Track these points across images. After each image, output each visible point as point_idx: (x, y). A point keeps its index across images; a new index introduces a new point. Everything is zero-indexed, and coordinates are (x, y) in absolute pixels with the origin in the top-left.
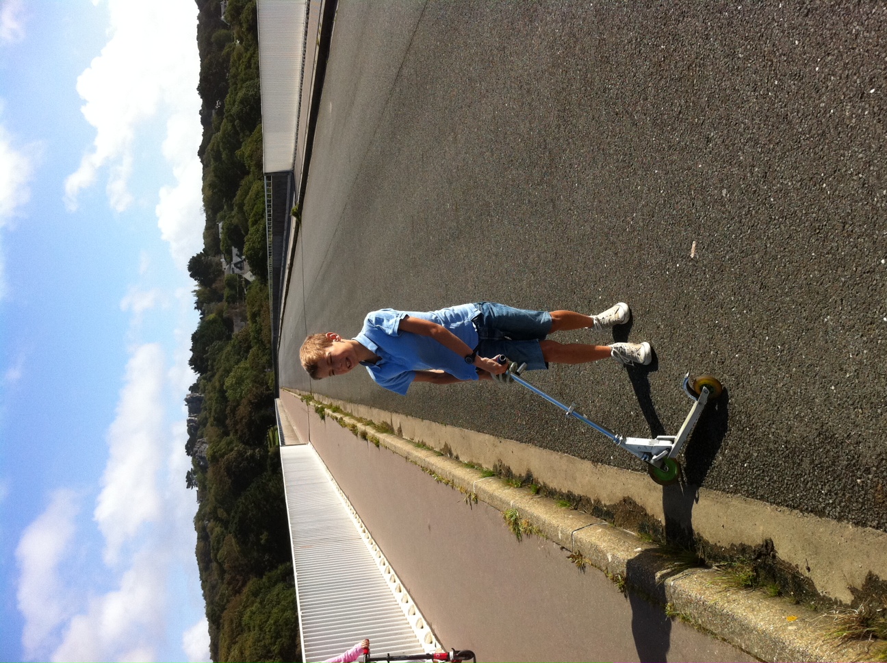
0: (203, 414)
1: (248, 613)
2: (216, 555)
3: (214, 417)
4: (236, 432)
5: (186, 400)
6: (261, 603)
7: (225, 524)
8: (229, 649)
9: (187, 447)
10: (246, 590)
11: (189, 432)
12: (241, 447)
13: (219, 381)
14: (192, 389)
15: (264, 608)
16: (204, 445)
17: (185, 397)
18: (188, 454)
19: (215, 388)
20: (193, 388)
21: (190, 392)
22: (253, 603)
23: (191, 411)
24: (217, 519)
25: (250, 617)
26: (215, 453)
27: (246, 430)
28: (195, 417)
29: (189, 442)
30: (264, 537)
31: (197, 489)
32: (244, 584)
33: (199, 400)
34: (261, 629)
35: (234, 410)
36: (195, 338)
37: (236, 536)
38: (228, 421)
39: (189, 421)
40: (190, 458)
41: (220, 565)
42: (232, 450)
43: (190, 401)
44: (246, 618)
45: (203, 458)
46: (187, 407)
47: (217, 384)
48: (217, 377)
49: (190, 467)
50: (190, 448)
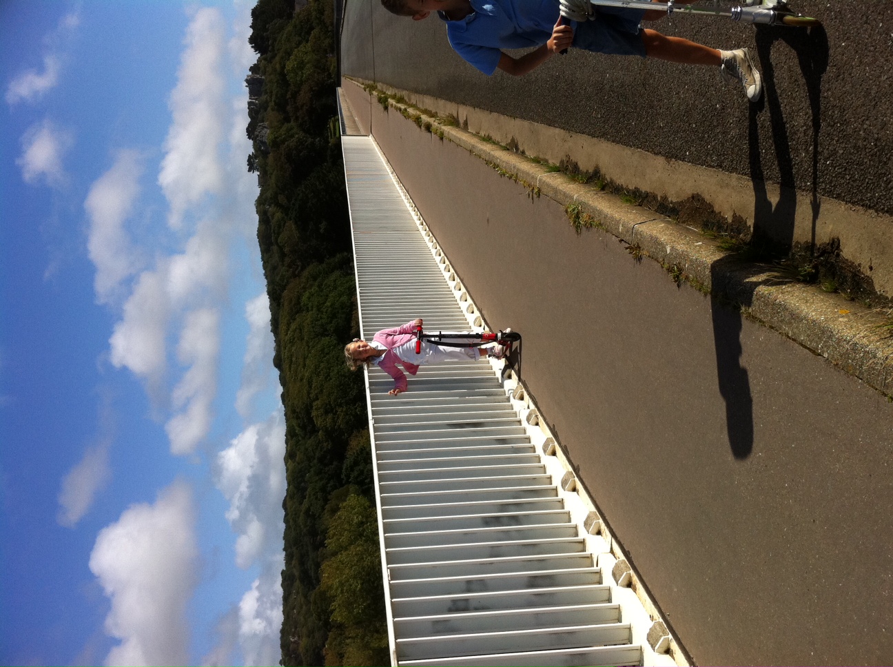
0: (264, 97)
1: (307, 294)
2: (277, 239)
3: (275, 101)
4: (297, 118)
5: (247, 81)
6: (319, 286)
7: (285, 210)
8: (289, 324)
9: (248, 130)
10: (306, 273)
11: (250, 114)
12: (301, 135)
13: (280, 64)
14: (251, 69)
15: (322, 291)
16: (265, 130)
17: (246, 77)
18: (249, 138)
19: (275, 70)
20: (254, 69)
21: (250, 73)
22: (311, 286)
23: (252, 93)
24: (278, 205)
25: (309, 298)
26: (275, 138)
27: (306, 118)
28: (256, 99)
29: (250, 125)
30: (323, 226)
31: (259, 173)
32: (303, 268)
33: (260, 82)
34: (319, 310)
35: (295, 95)
36: (255, 13)
37: (296, 223)
38: (289, 108)
39: (250, 104)
40: (251, 142)
41: (281, 248)
42: (292, 136)
43: (251, 82)
44: (304, 299)
45: (263, 143)
46: (248, 88)
47: (278, 66)
48: (277, 58)
49: (251, 151)
50: (251, 132)
